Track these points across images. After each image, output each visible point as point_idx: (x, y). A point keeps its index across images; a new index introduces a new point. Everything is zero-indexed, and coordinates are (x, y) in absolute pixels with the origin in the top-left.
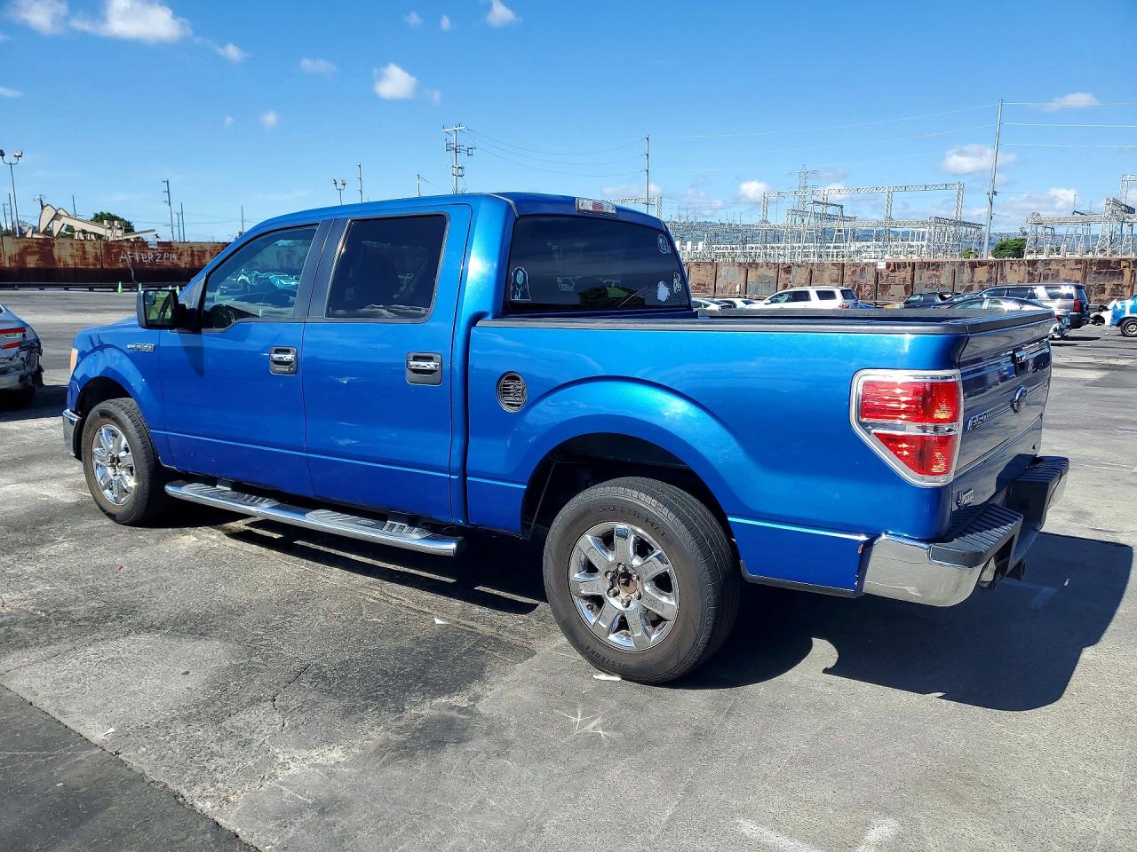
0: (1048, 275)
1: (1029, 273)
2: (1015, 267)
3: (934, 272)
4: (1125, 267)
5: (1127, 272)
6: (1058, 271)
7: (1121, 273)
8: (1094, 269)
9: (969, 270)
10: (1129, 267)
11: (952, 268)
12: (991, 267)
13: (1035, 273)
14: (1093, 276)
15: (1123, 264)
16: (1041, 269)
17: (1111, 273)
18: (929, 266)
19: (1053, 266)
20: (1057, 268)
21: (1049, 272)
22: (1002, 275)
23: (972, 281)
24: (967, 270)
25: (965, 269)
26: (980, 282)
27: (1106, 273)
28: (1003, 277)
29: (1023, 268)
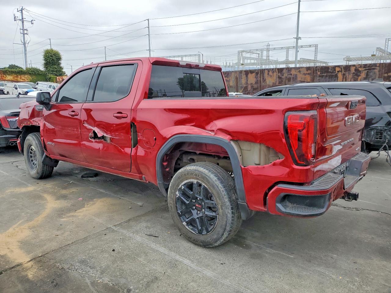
0: (290, 78)
1: (279, 78)
2: (271, 73)
4: (338, 72)
5: (340, 75)
6: (296, 75)
7: (336, 76)
8: (319, 73)
9: (245, 76)
10: (341, 71)
11: (236, 75)
12: (257, 73)
13: (282, 77)
14: (318, 78)
15: (337, 69)
16: (286, 75)
17: (329, 76)
19: (293, 72)
20: (295, 73)
21: (290, 76)
22: (263, 79)
23: (247, 83)
24: (244, 76)
25: (243, 75)
26: (252, 84)
27: (326, 76)
28: (264, 80)
29: (275, 74)
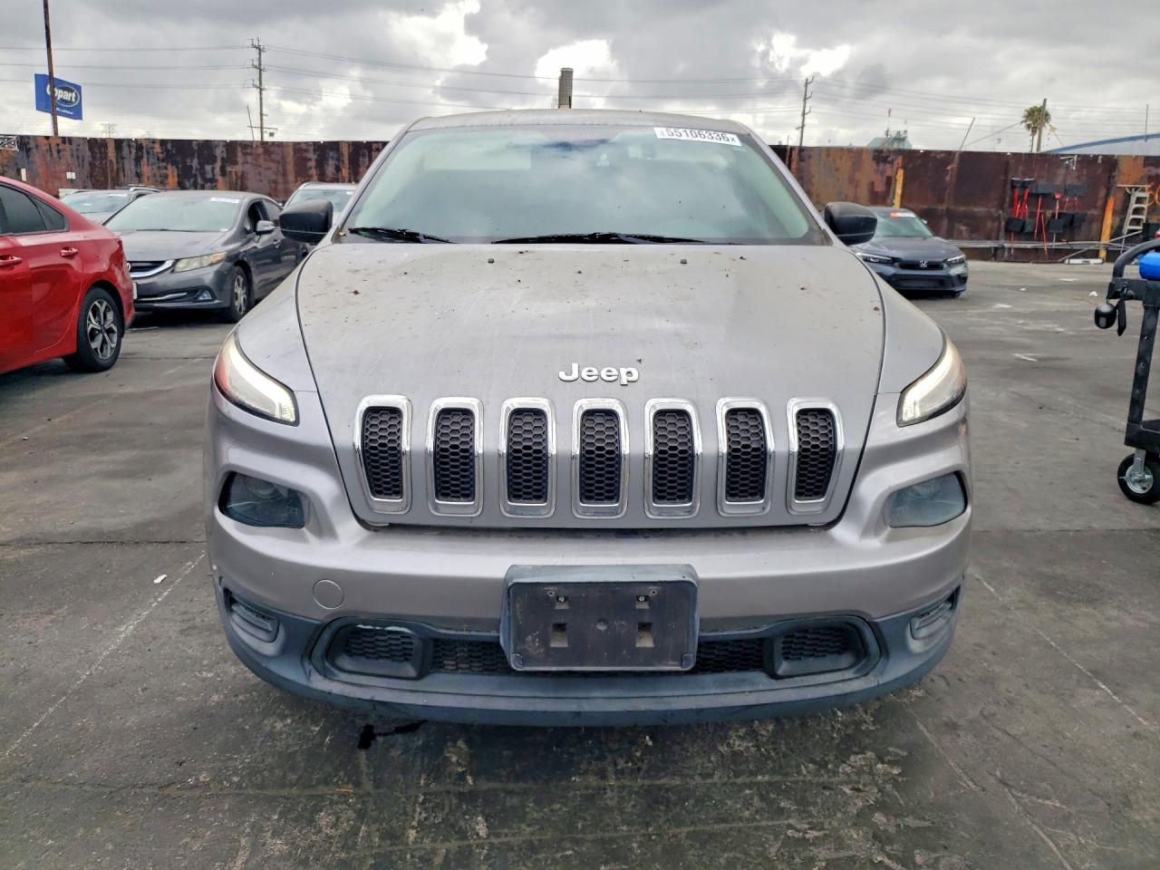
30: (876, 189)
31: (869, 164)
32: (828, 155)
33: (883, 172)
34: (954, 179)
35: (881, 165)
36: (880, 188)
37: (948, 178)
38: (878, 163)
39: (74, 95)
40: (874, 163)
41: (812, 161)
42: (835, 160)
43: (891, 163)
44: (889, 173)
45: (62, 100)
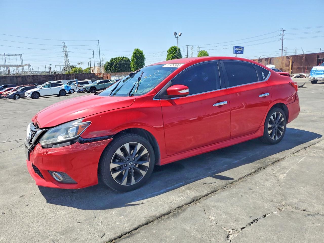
3: (4, 80)
18: (2, 78)
30: (287, 64)
31: (285, 59)
32: (277, 58)
33: (288, 61)
34: (304, 60)
35: (288, 59)
36: (288, 64)
37: (303, 60)
38: (287, 59)
39: (242, 49)
40: (286, 59)
41: (274, 60)
42: (278, 59)
43: (290, 58)
44: (289, 61)
45: (239, 50)
